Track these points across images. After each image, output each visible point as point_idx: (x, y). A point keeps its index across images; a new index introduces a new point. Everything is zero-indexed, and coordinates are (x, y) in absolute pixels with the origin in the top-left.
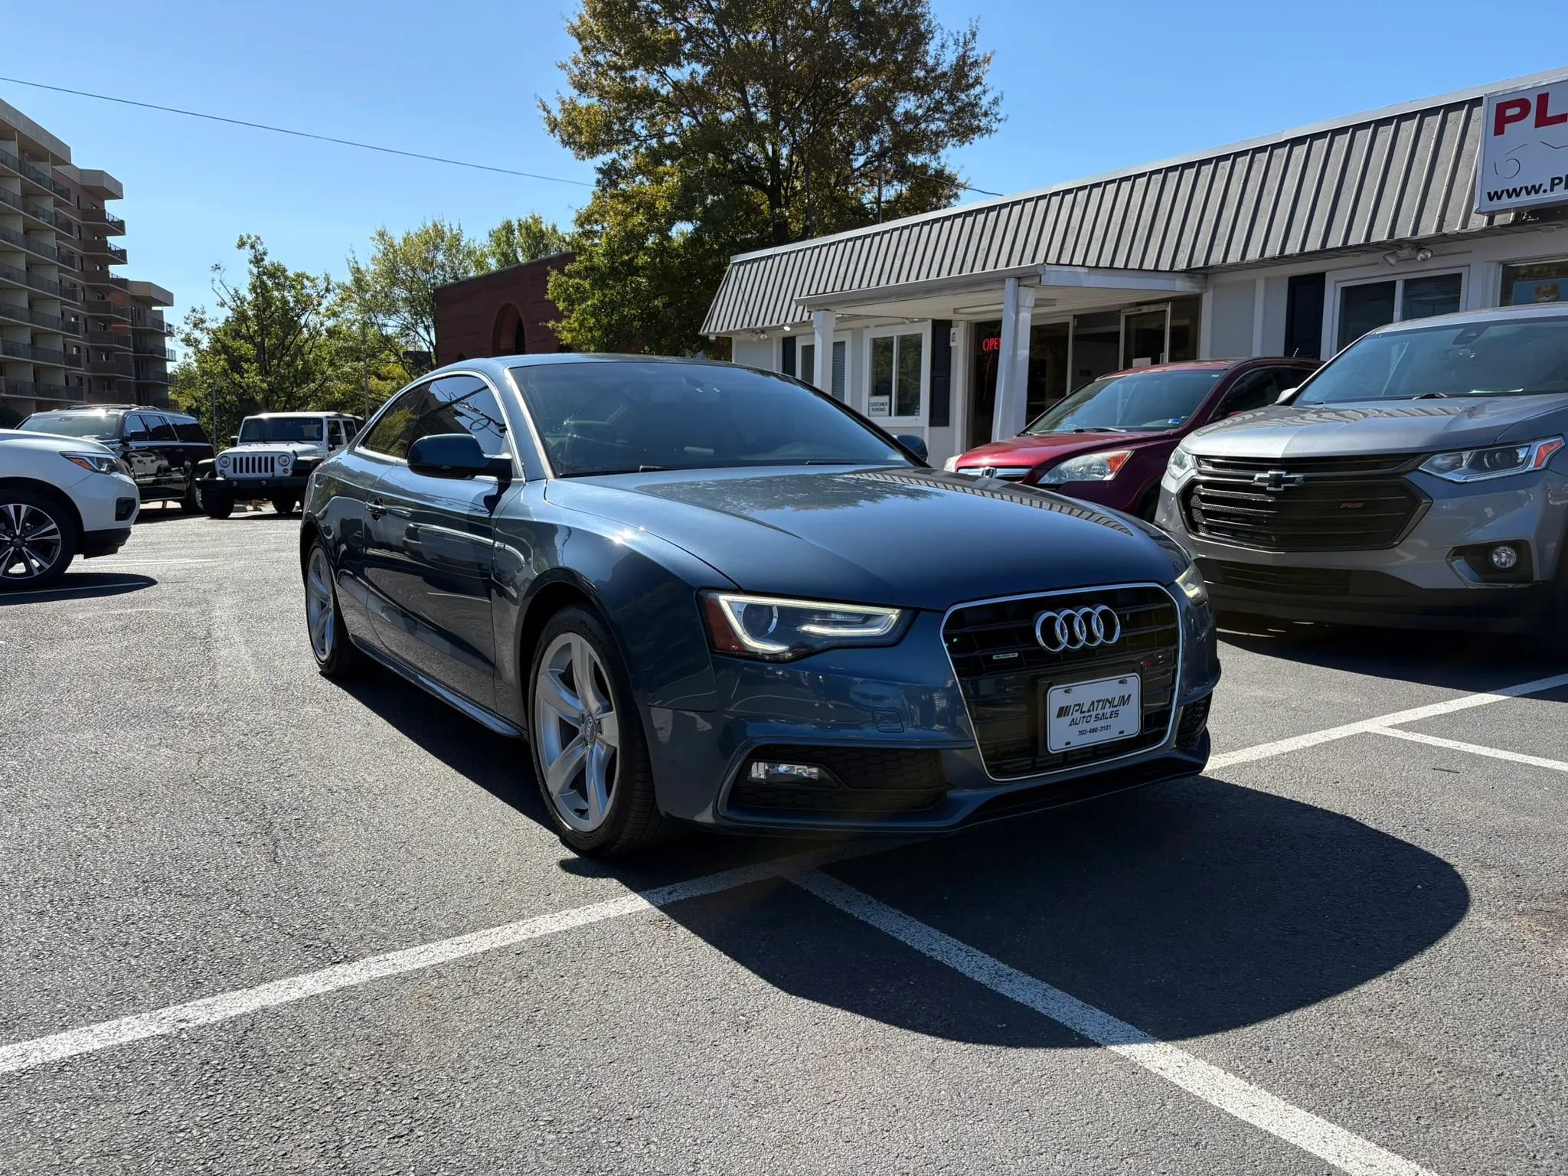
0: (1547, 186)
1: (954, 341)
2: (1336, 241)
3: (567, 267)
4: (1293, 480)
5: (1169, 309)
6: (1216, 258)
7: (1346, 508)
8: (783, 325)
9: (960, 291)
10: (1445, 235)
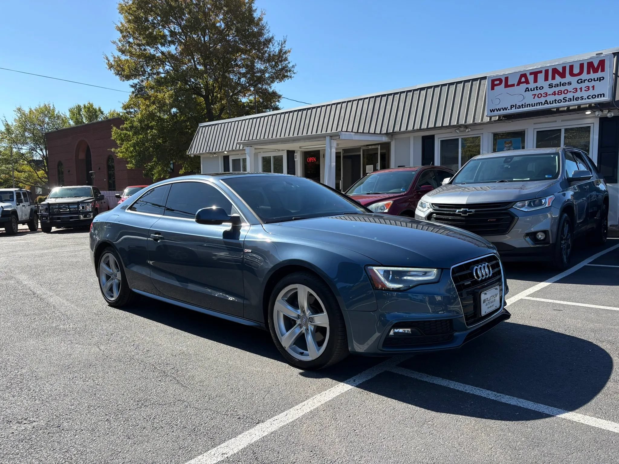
0: (509, 108)
1: (296, 158)
2: (439, 124)
3: (121, 126)
4: (471, 212)
5: (379, 147)
6: (397, 129)
7: (490, 221)
8: (224, 151)
9: (307, 141)
10: (476, 123)
